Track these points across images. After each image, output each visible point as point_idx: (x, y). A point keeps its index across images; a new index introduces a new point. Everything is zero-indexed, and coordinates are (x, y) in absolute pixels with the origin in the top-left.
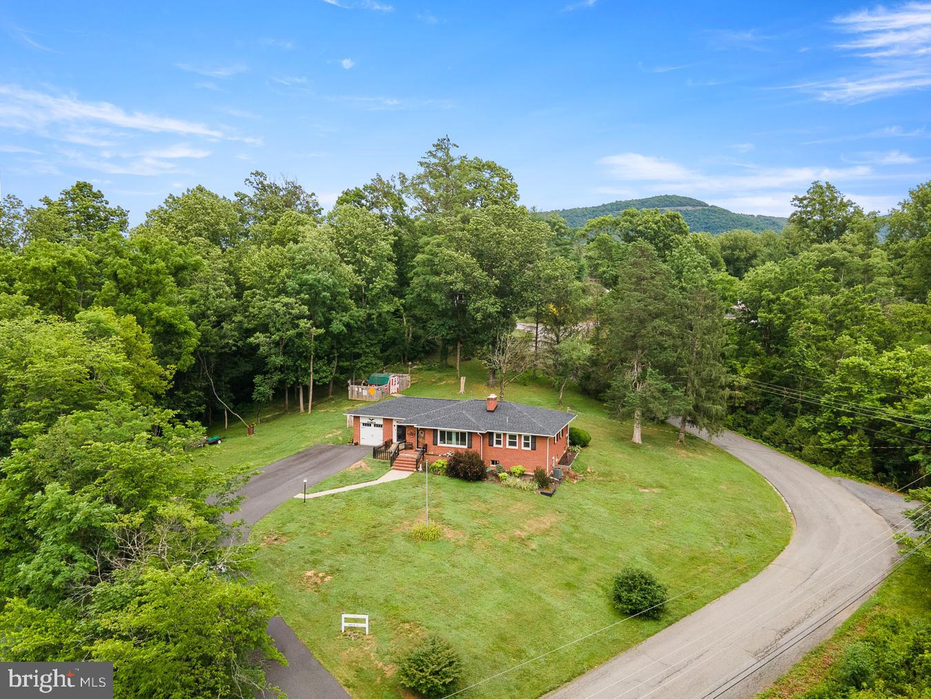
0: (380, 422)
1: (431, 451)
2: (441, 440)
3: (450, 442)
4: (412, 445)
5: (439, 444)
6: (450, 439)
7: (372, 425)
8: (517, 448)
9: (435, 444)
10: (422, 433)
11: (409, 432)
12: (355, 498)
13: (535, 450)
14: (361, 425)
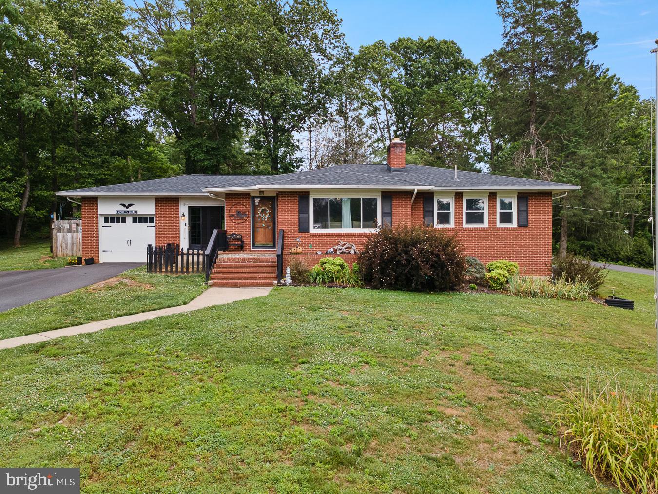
0: (149, 209)
1: (296, 245)
2: (315, 221)
3: (337, 224)
4: (241, 240)
5: (312, 230)
6: (337, 217)
7: (129, 220)
8: (486, 225)
9: (303, 229)
10: (263, 212)
11: (233, 212)
12: (142, 346)
13: (526, 226)
14: (101, 220)
